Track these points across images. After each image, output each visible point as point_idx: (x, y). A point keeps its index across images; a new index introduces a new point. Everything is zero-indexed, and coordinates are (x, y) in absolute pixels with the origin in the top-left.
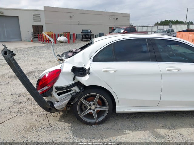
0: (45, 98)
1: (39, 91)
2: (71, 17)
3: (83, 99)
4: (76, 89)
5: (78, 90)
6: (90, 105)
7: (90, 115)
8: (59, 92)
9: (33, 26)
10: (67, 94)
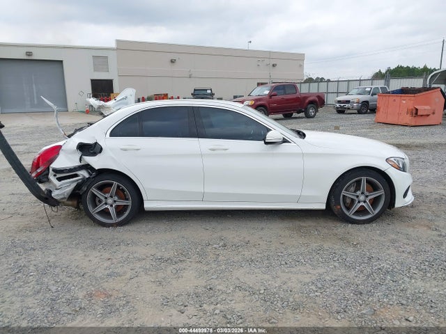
0: (40, 185)
1: (34, 175)
2: (173, 61)
3: (95, 188)
4: (84, 174)
5: (87, 176)
6: (106, 198)
8: (59, 176)
9: (92, 80)
10: (71, 180)
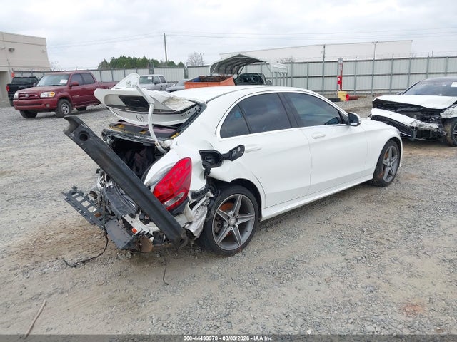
3: (220, 208)
6: (229, 218)
7: (230, 238)
8: (192, 202)
